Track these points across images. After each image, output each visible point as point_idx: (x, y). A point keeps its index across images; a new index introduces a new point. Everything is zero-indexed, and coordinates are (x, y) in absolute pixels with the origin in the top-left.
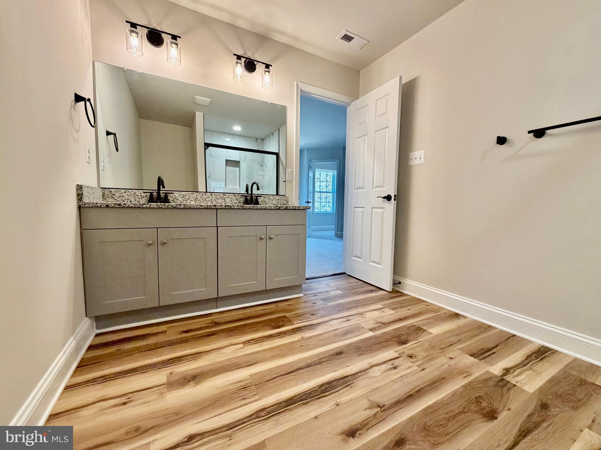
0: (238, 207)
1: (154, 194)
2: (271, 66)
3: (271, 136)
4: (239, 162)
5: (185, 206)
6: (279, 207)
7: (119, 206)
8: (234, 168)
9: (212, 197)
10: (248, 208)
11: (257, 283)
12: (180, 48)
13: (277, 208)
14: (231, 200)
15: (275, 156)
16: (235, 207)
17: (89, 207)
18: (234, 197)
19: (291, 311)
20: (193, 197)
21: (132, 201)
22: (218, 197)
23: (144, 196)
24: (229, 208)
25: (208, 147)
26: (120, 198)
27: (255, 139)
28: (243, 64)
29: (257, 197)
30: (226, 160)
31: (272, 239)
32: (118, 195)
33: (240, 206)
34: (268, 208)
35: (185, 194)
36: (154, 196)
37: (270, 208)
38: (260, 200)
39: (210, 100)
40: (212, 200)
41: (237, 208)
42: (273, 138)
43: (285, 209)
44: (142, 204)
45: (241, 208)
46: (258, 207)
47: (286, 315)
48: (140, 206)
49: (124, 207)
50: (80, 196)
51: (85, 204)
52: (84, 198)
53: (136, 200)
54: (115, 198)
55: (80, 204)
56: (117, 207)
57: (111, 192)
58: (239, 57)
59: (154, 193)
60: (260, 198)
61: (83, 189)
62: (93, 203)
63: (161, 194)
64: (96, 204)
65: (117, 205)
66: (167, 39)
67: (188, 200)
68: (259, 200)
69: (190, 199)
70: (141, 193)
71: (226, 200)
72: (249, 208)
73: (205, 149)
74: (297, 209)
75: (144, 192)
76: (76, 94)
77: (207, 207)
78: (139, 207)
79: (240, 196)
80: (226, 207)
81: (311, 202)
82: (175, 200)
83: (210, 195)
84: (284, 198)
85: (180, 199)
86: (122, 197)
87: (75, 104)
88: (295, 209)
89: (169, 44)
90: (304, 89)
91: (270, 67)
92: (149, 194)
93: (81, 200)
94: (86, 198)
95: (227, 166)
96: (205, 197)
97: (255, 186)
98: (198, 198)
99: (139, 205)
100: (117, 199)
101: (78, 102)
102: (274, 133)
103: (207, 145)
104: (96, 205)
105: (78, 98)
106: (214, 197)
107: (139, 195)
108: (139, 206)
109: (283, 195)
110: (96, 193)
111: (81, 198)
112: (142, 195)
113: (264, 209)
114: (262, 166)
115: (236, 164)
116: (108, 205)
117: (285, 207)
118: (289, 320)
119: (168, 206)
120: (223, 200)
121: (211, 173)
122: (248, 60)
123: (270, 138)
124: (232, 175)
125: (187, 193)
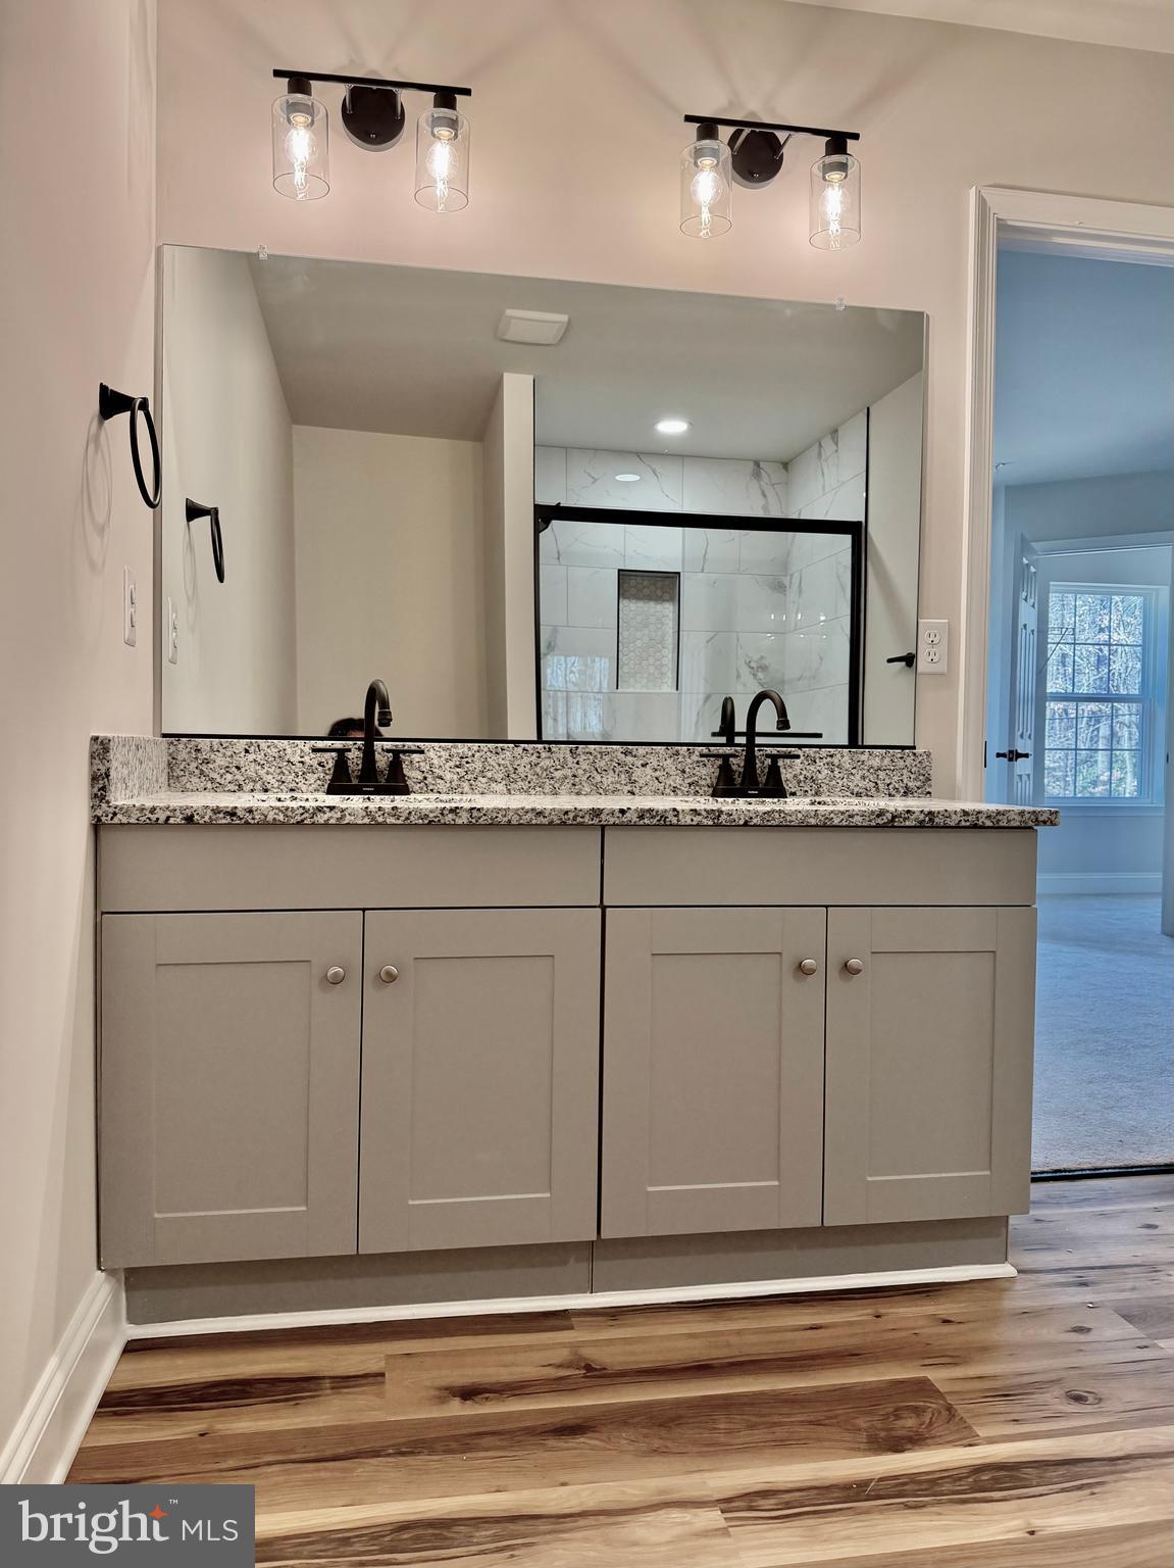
0: (697, 819)
1: (350, 755)
2: (856, 136)
3: (828, 445)
4: (675, 576)
5: (475, 813)
6: (889, 816)
7: (228, 820)
8: (652, 608)
9: (578, 763)
10: (741, 822)
11: (779, 1186)
12: (467, 138)
13: (879, 821)
14: (657, 774)
15: (846, 540)
16: (681, 816)
17: (129, 823)
18: (669, 761)
19: (955, 1359)
20: (499, 765)
21: (269, 786)
22: (601, 764)
23: (315, 763)
24: (655, 821)
25: (547, 523)
26: (228, 774)
27: (751, 465)
28: (726, 153)
29: (774, 758)
30: (619, 570)
31: (858, 971)
32: (220, 761)
33: (704, 813)
34: (836, 822)
35: (470, 754)
36: (349, 763)
37: (844, 823)
38: (789, 772)
39: (564, 318)
40: (575, 776)
41: (689, 822)
42: (837, 451)
43: (921, 826)
44: (312, 811)
45: (710, 823)
46: (788, 818)
47: (935, 1375)
48: (303, 816)
49: (247, 823)
50: (101, 782)
51: (115, 814)
52: (113, 789)
53: (283, 782)
54: (212, 775)
55: (99, 812)
56: (224, 821)
57: (197, 750)
58: (707, 127)
59: (349, 750)
60: (788, 761)
61: (111, 755)
62: (142, 809)
63: (377, 756)
64: (153, 810)
65: (221, 815)
66: (416, 107)
67: (480, 779)
68: (786, 774)
69: (489, 774)
70: (302, 751)
71: (637, 773)
72: (746, 822)
73: (537, 532)
74: (983, 827)
75: (315, 750)
76: (103, 389)
77: (564, 818)
78: (303, 821)
79: (695, 758)
80: (641, 817)
81: (1026, 756)
82: (430, 780)
83: (568, 755)
84: (909, 761)
85: (448, 776)
86: (235, 770)
87: (101, 424)
88: (975, 826)
89: (426, 128)
90: (1015, 218)
91: (850, 143)
92: (334, 754)
93: (102, 798)
94: (119, 785)
95: (625, 598)
96: (546, 763)
97: (767, 711)
98: (521, 770)
99: (302, 814)
100: (218, 780)
101: (107, 419)
102: (840, 433)
103: (545, 515)
104: (150, 815)
105: (112, 403)
106: (584, 765)
107: (296, 759)
108: (299, 818)
109: (903, 748)
110: (150, 759)
111: (103, 788)
112: (306, 759)
113: (817, 826)
114: (780, 588)
115: (660, 585)
116: (192, 816)
117: (922, 817)
118: (949, 1408)
119: (407, 819)
120: (623, 776)
121: (555, 630)
122: (747, 131)
123: (823, 457)
124: (646, 639)
125: (475, 746)
